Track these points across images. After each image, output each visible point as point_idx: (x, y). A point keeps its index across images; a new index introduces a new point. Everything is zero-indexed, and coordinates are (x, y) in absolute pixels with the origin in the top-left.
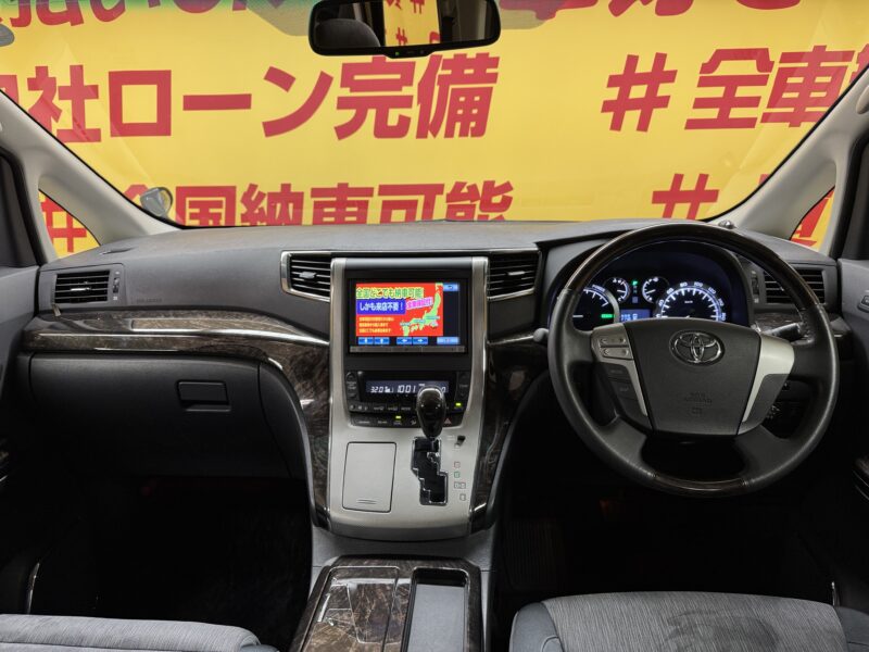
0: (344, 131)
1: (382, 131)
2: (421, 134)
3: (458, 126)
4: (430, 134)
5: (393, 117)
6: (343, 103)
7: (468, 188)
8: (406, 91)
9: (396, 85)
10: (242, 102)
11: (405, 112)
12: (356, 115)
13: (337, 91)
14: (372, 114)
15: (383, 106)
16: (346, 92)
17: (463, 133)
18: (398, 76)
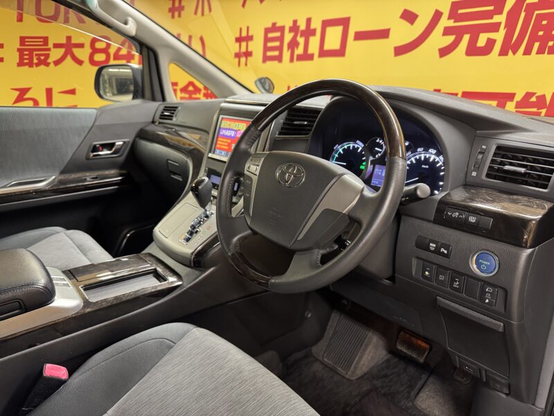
0: (444, 52)
1: (472, 51)
2: (503, 52)
3: (537, 45)
4: (510, 52)
5: (482, 41)
6: (447, 31)
7: (537, 97)
8: (497, 19)
9: (489, 15)
10: (384, 34)
11: (492, 35)
12: (456, 39)
13: (445, 22)
14: (466, 38)
15: (475, 32)
16: (451, 23)
17: (540, 51)
18: (491, 8)
